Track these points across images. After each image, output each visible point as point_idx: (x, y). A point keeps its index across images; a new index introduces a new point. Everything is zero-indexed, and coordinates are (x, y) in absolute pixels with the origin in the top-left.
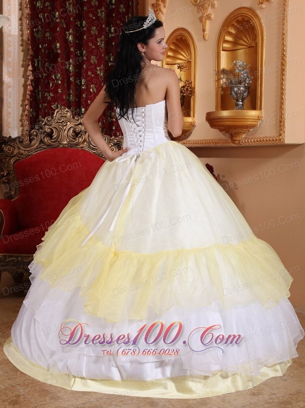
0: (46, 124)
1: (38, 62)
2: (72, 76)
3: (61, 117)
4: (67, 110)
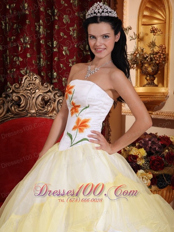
0: (13, 91)
1: (6, 24)
2: (42, 38)
3: (29, 84)
4: (35, 76)
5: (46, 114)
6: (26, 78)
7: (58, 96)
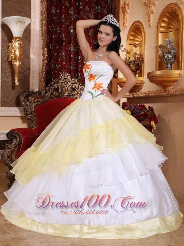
0: (55, 83)
1: (52, 46)
2: (72, 54)
3: (64, 79)
4: (68, 74)
5: (73, 96)
6: (62, 76)
7: (81, 86)
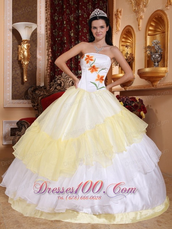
0: (58, 79)
1: (55, 47)
3: (66, 75)
